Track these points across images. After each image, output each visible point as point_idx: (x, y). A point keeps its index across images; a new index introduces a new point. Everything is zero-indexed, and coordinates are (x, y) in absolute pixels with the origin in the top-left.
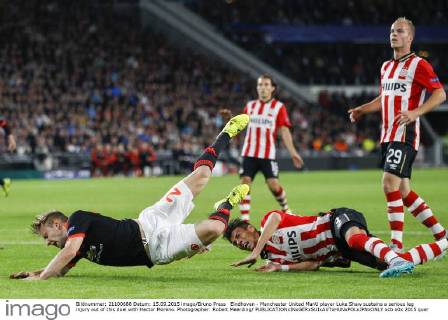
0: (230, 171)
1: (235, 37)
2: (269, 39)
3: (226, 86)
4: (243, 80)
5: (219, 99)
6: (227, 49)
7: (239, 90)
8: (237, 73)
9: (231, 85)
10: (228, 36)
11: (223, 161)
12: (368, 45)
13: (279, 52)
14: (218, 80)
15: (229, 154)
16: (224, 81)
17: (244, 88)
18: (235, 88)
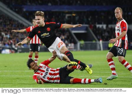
0: (12, 52)
1: (14, 9)
2: (24, 10)
3: (11, 25)
4: (16, 23)
5: (8, 29)
6: (11, 13)
7: (15, 26)
8: (14, 21)
9: (12, 25)
10: (11, 9)
11: (9, 49)
12: (56, 12)
13: (27, 14)
14: (8, 23)
15: (12, 47)
16: (10, 23)
17: (16, 26)
18: (14, 25)
